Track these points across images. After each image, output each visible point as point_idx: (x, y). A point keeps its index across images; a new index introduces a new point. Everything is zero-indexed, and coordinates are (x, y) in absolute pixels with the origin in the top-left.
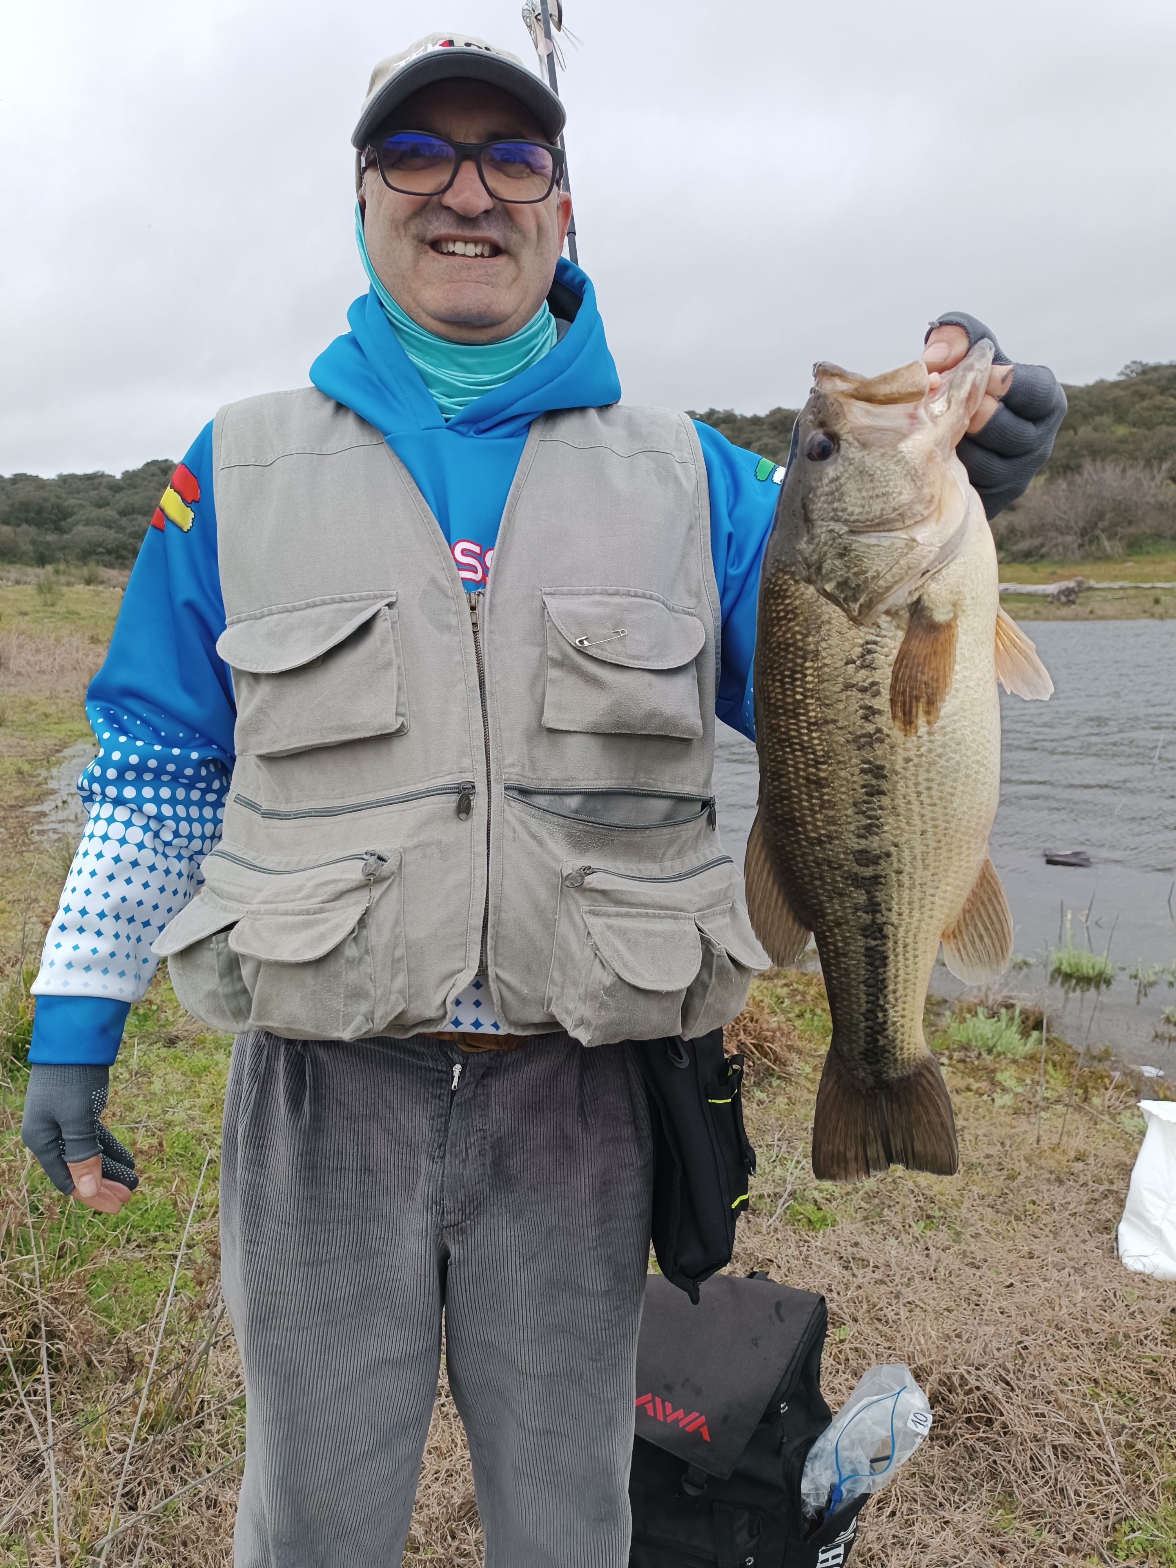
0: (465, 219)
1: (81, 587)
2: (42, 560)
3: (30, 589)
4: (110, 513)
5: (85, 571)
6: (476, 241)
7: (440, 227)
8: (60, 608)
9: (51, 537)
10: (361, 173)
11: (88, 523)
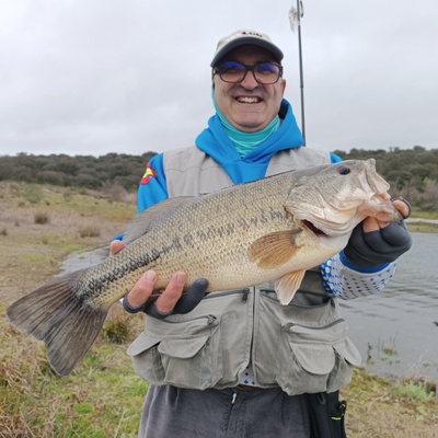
0: (249, 91)
1: (79, 196)
2: (66, 185)
3: (61, 195)
4: (93, 170)
5: (81, 190)
6: (252, 97)
7: (239, 93)
8: (71, 203)
9: (71, 177)
10: (213, 75)
11: (84, 173)
